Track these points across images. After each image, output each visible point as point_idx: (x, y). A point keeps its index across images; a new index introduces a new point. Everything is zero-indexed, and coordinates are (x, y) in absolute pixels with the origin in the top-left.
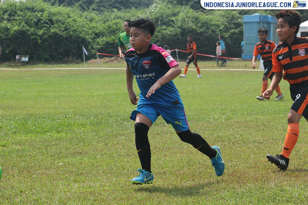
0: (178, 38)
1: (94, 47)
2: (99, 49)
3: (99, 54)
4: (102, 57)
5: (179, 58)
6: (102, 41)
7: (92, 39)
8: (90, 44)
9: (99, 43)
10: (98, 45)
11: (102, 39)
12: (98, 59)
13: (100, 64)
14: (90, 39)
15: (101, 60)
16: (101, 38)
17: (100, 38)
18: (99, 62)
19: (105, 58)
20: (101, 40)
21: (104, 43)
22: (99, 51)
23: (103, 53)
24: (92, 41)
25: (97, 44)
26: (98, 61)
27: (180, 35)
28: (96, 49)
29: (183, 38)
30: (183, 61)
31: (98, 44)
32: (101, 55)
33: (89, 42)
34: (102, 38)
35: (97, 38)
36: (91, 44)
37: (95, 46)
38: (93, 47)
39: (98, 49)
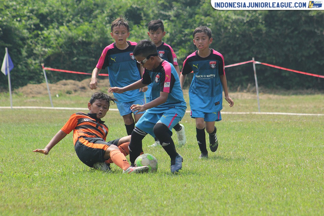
0: (258, 32)
1: (35, 52)
2: (49, 57)
3: (50, 69)
4: (56, 78)
5: (259, 85)
6: (58, 36)
7: (30, 30)
8: (25, 44)
9: (49, 41)
10: (46, 46)
11: (56, 31)
12: (46, 83)
13: (50, 96)
14: (25, 31)
15: (54, 86)
16: (53, 28)
17: (50, 27)
18: (48, 92)
19: (64, 81)
20: (55, 33)
21: (61, 41)
22: (48, 62)
23: (58, 68)
24: (31, 35)
25: (44, 43)
26: (46, 89)
27: (264, 22)
28: (40, 58)
29: (272, 30)
30: (270, 93)
31: (47, 43)
32: (51, 71)
33: (23, 39)
34: (58, 28)
35: (46, 29)
36: (28, 44)
37: (38, 49)
38: (32, 50)
39: (46, 57)
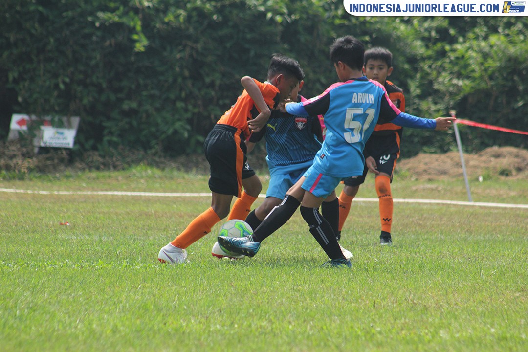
1: (436, 86)
2: (465, 99)
3: (467, 122)
4: (476, 141)
6: (485, 56)
7: (428, 41)
8: (416, 70)
9: (467, 66)
10: (459, 76)
11: (483, 44)
12: (459, 153)
13: (467, 178)
14: (419, 43)
15: (475, 159)
16: (477, 38)
17: (471, 35)
18: (464, 170)
19: (496, 149)
20: (480, 51)
21: (493, 64)
22: (463, 108)
23: (482, 121)
24: (430, 53)
25: (456, 69)
26: (458, 165)
28: (447, 98)
31: (461, 69)
32: (469, 127)
33: (413, 60)
34: (486, 38)
35: (461, 39)
36: (422, 70)
37: (444, 81)
38: (431, 83)
39: (458, 98)
